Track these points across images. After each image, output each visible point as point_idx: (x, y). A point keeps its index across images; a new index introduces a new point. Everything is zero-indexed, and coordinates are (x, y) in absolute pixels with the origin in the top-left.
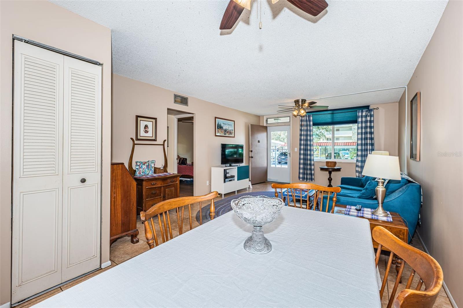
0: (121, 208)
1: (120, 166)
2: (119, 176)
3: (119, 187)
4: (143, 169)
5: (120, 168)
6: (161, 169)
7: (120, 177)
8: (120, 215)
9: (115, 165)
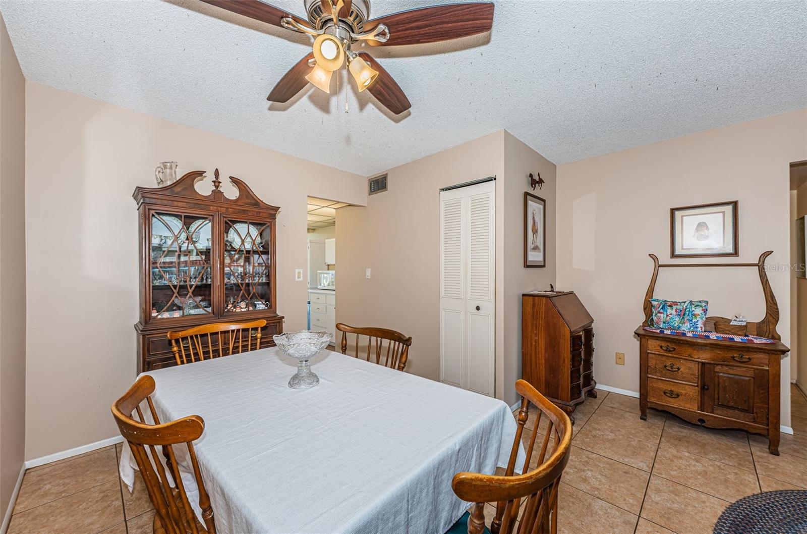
0: (545, 360)
1: (544, 300)
2: (542, 314)
3: (541, 328)
4: (665, 316)
5: (544, 302)
6: (731, 324)
7: (543, 316)
8: (544, 368)
9: (537, 298)
